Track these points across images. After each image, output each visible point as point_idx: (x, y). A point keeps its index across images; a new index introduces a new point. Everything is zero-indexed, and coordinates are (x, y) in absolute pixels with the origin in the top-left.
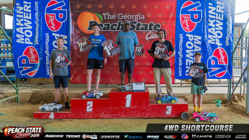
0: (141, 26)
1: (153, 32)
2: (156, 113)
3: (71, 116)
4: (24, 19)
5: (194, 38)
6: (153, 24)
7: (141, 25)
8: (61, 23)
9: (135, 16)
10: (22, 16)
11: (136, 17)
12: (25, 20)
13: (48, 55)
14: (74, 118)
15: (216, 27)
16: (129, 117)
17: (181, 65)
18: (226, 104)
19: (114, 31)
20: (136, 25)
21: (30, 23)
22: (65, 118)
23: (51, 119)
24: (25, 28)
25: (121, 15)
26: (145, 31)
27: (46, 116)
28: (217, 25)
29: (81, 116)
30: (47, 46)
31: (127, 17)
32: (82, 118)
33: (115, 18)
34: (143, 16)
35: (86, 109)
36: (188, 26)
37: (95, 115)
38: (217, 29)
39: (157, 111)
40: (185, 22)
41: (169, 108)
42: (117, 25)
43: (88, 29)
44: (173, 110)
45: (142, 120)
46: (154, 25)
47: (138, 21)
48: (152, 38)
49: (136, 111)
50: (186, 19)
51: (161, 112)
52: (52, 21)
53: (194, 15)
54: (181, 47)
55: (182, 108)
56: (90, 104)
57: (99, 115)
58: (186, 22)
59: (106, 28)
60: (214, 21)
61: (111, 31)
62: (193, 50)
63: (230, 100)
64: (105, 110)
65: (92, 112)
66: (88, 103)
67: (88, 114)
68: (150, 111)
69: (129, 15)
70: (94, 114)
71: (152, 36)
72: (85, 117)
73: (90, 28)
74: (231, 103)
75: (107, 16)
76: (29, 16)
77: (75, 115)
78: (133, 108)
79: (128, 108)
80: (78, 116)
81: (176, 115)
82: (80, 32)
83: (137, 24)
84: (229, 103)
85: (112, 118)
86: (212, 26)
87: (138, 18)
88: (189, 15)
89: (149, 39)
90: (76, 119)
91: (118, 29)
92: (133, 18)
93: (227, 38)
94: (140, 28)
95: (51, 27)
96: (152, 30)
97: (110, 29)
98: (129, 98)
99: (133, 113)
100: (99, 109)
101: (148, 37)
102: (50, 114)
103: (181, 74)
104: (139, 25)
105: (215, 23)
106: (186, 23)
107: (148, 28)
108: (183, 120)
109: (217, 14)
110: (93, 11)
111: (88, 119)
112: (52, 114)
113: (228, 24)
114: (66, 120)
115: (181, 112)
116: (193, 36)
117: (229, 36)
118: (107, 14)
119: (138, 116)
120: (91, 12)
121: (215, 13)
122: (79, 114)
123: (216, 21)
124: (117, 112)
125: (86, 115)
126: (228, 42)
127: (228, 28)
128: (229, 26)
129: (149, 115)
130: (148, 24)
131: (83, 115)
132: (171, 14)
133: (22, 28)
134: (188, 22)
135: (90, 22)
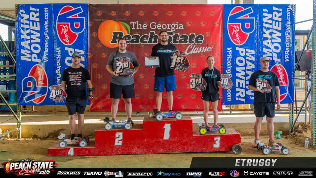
0: (179, 38)
1: (195, 45)
2: (201, 146)
3: (95, 151)
4: (31, 30)
5: (246, 52)
6: (194, 35)
7: (178, 36)
8: (76, 35)
9: (171, 25)
10: (28, 27)
11: (173, 26)
12: (32, 32)
13: (59, 76)
14: (99, 154)
15: (272, 38)
16: (167, 152)
18: (288, 136)
19: (145, 45)
20: (172, 36)
21: (39, 35)
22: (87, 155)
23: (70, 156)
24: (32, 41)
25: (154, 24)
26: (185, 44)
27: (63, 152)
28: (274, 36)
29: (108, 152)
30: (58, 64)
31: (161, 26)
32: (109, 154)
33: (146, 28)
34: (181, 26)
35: (114, 142)
36: (238, 38)
37: (126, 150)
38: (274, 41)
39: (203, 144)
40: (234, 32)
41: (218, 140)
42: (148, 36)
43: (112, 42)
44: (222, 142)
45: (184, 155)
46: (196, 37)
47: (175, 32)
48: (194, 53)
49: (176, 144)
50: (236, 29)
51: (208, 144)
52: (65, 32)
53: (246, 23)
54: (229, 64)
55: (234, 140)
56: (119, 136)
57: (130, 150)
58: (236, 32)
59: (135, 40)
60: (270, 31)
61: (141, 44)
62: (245, 68)
63: (292, 130)
64: (138, 144)
65: (122, 147)
66: (117, 135)
67: (117, 149)
68: (194, 144)
69: (165, 25)
70: (124, 149)
71: (194, 50)
72: (113, 153)
73: (114, 41)
74: (294, 134)
75: (136, 26)
76: (37, 26)
77: (100, 151)
78: (172, 140)
79: (167, 141)
80: (104, 151)
81: (226, 148)
82: (102, 45)
83: (174, 35)
84: (291, 134)
85: (147, 153)
86: (267, 38)
87: (175, 27)
88: (240, 24)
89: (190, 54)
90: (101, 155)
91: (150, 41)
92: (168, 28)
93: (286, 53)
94: (178, 40)
95: (63, 39)
96: (193, 42)
97: (140, 42)
99: (173, 146)
100: (130, 143)
101: (189, 51)
102: (69, 149)
103: (230, 98)
104: (176, 36)
107: (188, 40)
108: (234, 154)
109: (274, 22)
110: (118, 20)
111: (116, 155)
112: (72, 149)
113: (286, 34)
114: (89, 156)
115: (232, 145)
116: (245, 50)
117: (289, 50)
118: (136, 23)
119: (179, 150)
120: (115, 21)
121: (271, 21)
122: (106, 149)
123: (272, 31)
124: (152, 146)
125: (114, 150)
126: (287, 57)
127: (287, 40)
128: (289, 37)
129: (192, 149)
130: (188, 35)
131: (110, 150)
132: (216, 22)
133: (29, 42)
134: (238, 32)
135: (114, 32)
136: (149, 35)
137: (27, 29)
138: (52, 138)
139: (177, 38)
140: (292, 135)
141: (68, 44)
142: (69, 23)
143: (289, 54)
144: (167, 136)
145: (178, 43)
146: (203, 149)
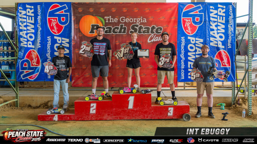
0: (143, 29)
1: (155, 35)
2: (158, 115)
3: (74, 118)
5: (196, 40)
6: (155, 27)
7: (142, 28)
8: (63, 27)
9: (137, 19)
10: (25, 20)
11: (138, 20)
12: (28, 24)
14: (77, 120)
15: (218, 30)
16: (131, 119)
17: (184, 68)
18: (230, 107)
19: (116, 34)
20: (137, 28)
21: (33, 26)
22: (69, 120)
23: (55, 121)
24: (28, 32)
25: (123, 18)
26: (147, 34)
27: (50, 118)
28: (219, 28)
29: (84, 118)
30: (49, 49)
31: (129, 20)
32: (86, 120)
33: (117, 22)
34: (145, 20)
35: (89, 111)
36: (189, 29)
37: (99, 117)
38: (219, 31)
39: (159, 113)
41: (171, 110)
43: (90, 32)
44: (175, 112)
46: (156, 29)
47: (140, 24)
48: (155, 41)
49: (138, 112)
50: (188, 22)
51: (163, 113)
52: (54, 25)
53: (196, 18)
54: (183, 49)
55: (184, 110)
56: (93, 106)
57: (102, 116)
59: (108, 31)
60: (216, 24)
61: (113, 34)
63: (234, 103)
64: (108, 112)
65: (95, 114)
66: (92, 105)
67: (92, 116)
68: (152, 112)
69: (132, 19)
70: (97, 116)
71: (154, 39)
72: (88, 119)
73: (92, 32)
74: (235, 106)
75: (109, 20)
76: (32, 20)
77: (79, 117)
78: (135, 109)
79: (131, 110)
80: (81, 118)
81: (178, 116)
82: (82, 35)
83: (139, 27)
85: (115, 120)
86: (214, 29)
87: (140, 21)
88: (191, 19)
89: (151, 42)
90: (79, 121)
91: (120, 32)
92: (135, 22)
93: (229, 41)
94: (142, 31)
95: (53, 30)
96: (154, 32)
97: (112, 32)
98: (131, 99)
99: (136, 114)
100: (102, 111)
101: (151, 40)
102: (54, 116)
103: (183, 77)
104: (141, 28)
105: (217, 26)
106: (187, 26)
107: (150, 31)
108: (185, 121)
109: (219, 17)
110: (95, 15)
111: (91, 121)
112: (56, 116)
113: (229, 26)
114: (70, 122)
115: (182, 114)
116: (195, 38)
117: (231, 39)
118: (109, 17)
119: (140, 117)
120: (93, 15)
121: (217, 16)
122: (83, 116)
123: (217, 24)
124: (120, 114)
125: (89, 117)
126: (230, 45)
127: (229, 31)
128: (231, 29)
129: (151, 117)
130: (150, 27)
131: (86, 117)
132: (173, 17)
133: (26, 32)
134: (190, 25)
135: (92, 25)
136: (120, 27)
137: (25, 22)
138: (43, 107)
139: (142, 29)
140: (233, 107)
141: (56, 34)
142: (57, 18)
143: (231, 42)
144: (131, 106)
145: (142, 33)
146: (160, 117)
